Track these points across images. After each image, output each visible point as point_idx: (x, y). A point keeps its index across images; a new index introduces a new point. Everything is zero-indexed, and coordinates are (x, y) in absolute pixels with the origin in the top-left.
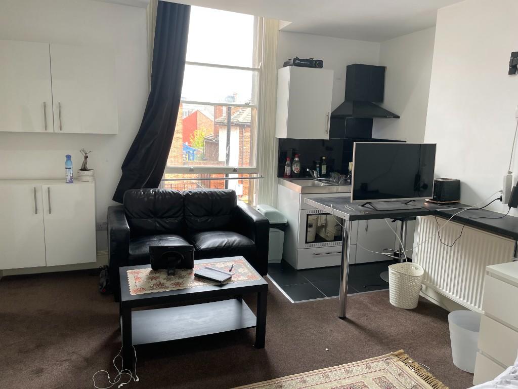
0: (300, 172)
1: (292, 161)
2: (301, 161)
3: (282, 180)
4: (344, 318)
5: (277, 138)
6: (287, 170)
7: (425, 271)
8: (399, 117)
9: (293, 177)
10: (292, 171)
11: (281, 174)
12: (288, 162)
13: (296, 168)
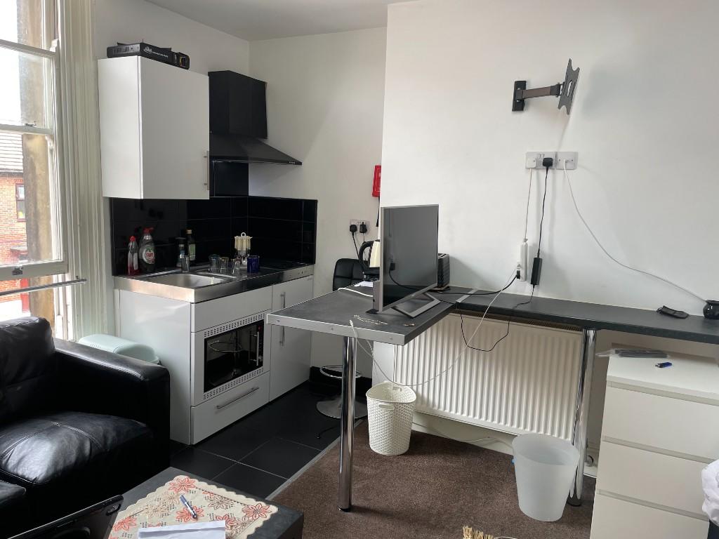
0: (156, 260)
1: (139, 241)
2: (155, 242)
3: (122, 279)
4: (350, 509)
5: (106, 198)
6: (133, 260)
7: (417, 393)
8: (300, 163)
9: (143, 271)
10: (140, 261)
11: (121, 268)
12: (132, 244)
13: (147, 255)
